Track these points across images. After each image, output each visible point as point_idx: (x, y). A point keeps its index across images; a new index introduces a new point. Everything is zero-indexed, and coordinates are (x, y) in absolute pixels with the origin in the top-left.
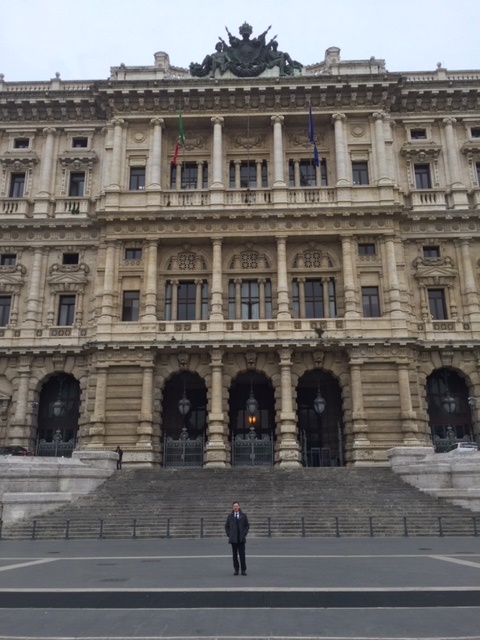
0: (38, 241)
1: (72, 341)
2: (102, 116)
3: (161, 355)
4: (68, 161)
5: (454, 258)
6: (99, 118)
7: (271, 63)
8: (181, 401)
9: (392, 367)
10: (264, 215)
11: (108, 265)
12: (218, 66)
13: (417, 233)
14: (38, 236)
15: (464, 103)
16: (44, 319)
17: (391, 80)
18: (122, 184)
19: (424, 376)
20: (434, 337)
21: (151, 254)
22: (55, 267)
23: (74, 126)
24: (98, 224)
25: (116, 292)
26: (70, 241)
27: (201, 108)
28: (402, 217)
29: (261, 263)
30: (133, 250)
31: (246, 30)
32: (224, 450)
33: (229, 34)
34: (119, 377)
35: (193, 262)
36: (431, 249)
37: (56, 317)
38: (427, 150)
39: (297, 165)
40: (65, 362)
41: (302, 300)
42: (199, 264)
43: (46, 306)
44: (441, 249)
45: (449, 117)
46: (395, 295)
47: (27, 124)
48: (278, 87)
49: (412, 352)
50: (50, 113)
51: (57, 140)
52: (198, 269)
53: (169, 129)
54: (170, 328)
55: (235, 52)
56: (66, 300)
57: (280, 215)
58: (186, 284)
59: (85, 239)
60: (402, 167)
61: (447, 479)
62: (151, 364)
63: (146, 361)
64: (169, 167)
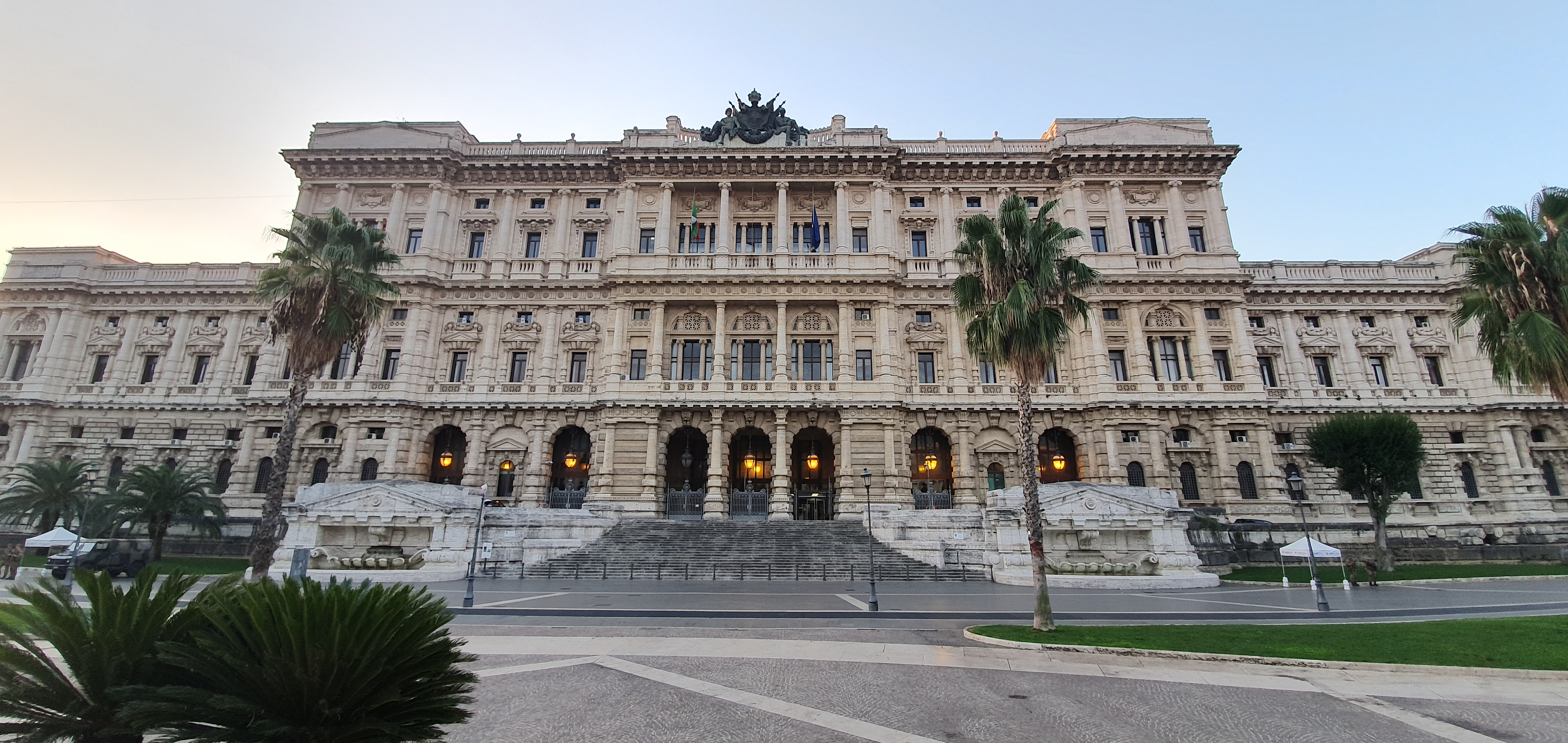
0: (552, 300)
1: (583, 398)
2: (615, 178)
3: (666, 412)
4: (582, 222)
5: (943, 324)
6: (612, 180)
7: (779, 129)
8: (684, 456)
9: (879, 427)
10: (766, 280)
11: (617, 327)
12: (727, 131)
13: (909, 298)
14: (552, 295)
15: (960, 174)
16: (558, 376)
17: (891, 152)
18: (632, 246)
19: (909, 436)
20: (918, 400)
21: (657, 314)
22: (568, 326)
23: (589, 188)
24: (609, 286)
25: (625, 352)
26: (582, 300)
27: (710, 173)
28: (896, 285)
29: (763, 325)
30: (641, 310)
31: (755, 97)
32: (722, 502)
33: (739, 100)
34: (627, 432)
35: (697, 322)
36: (924, 314)
37: (569, 373)
38: (923, 218)
39: (801, 229)
40: (576, 416)
41: (801, 360)
42: (703, 324)
43: (559, 362)
44: (932, 315)
45: (946, 187)
46: (885, 359)
47: (543, 185)
48: (783, 156)
49: (898, 413)
50: (565, 175)
51: (572, 200)
52: (703, 330)
53: (679, 191)
54: (674, 387)
55: (745, 118)
56: (578, 357)
57: (781, 280)
58: (690, 343)
59: (597, 298)
60: (900, 233)
61: (901, 533)
62: (656, 421)
63: (652, 417)
64: (678, 228)
